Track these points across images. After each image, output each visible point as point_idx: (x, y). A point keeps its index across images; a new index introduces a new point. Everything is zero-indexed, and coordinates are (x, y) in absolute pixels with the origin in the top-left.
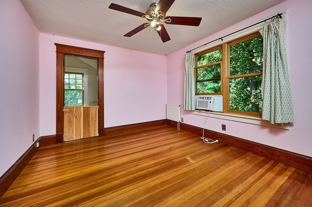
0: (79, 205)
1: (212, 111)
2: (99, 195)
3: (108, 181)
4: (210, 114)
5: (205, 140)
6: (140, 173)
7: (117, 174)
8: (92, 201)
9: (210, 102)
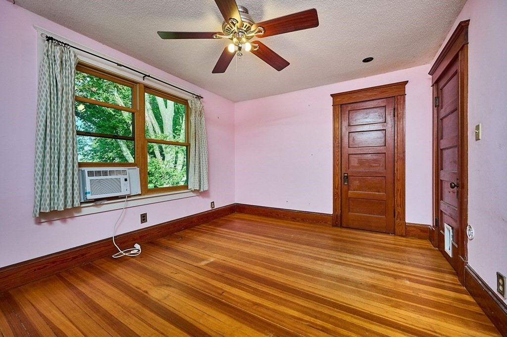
0: (370, 313)
1: (129, 196)
2: (341, 305)
3: (318, 315)
4: (129, 202)
5: (132, 252)
6: (271, 293)
7: (296, 316)
8: (352, 306)
9: (126, 180)
